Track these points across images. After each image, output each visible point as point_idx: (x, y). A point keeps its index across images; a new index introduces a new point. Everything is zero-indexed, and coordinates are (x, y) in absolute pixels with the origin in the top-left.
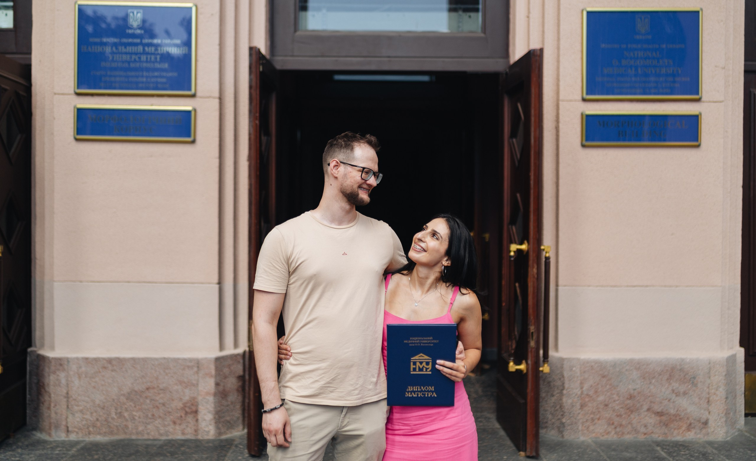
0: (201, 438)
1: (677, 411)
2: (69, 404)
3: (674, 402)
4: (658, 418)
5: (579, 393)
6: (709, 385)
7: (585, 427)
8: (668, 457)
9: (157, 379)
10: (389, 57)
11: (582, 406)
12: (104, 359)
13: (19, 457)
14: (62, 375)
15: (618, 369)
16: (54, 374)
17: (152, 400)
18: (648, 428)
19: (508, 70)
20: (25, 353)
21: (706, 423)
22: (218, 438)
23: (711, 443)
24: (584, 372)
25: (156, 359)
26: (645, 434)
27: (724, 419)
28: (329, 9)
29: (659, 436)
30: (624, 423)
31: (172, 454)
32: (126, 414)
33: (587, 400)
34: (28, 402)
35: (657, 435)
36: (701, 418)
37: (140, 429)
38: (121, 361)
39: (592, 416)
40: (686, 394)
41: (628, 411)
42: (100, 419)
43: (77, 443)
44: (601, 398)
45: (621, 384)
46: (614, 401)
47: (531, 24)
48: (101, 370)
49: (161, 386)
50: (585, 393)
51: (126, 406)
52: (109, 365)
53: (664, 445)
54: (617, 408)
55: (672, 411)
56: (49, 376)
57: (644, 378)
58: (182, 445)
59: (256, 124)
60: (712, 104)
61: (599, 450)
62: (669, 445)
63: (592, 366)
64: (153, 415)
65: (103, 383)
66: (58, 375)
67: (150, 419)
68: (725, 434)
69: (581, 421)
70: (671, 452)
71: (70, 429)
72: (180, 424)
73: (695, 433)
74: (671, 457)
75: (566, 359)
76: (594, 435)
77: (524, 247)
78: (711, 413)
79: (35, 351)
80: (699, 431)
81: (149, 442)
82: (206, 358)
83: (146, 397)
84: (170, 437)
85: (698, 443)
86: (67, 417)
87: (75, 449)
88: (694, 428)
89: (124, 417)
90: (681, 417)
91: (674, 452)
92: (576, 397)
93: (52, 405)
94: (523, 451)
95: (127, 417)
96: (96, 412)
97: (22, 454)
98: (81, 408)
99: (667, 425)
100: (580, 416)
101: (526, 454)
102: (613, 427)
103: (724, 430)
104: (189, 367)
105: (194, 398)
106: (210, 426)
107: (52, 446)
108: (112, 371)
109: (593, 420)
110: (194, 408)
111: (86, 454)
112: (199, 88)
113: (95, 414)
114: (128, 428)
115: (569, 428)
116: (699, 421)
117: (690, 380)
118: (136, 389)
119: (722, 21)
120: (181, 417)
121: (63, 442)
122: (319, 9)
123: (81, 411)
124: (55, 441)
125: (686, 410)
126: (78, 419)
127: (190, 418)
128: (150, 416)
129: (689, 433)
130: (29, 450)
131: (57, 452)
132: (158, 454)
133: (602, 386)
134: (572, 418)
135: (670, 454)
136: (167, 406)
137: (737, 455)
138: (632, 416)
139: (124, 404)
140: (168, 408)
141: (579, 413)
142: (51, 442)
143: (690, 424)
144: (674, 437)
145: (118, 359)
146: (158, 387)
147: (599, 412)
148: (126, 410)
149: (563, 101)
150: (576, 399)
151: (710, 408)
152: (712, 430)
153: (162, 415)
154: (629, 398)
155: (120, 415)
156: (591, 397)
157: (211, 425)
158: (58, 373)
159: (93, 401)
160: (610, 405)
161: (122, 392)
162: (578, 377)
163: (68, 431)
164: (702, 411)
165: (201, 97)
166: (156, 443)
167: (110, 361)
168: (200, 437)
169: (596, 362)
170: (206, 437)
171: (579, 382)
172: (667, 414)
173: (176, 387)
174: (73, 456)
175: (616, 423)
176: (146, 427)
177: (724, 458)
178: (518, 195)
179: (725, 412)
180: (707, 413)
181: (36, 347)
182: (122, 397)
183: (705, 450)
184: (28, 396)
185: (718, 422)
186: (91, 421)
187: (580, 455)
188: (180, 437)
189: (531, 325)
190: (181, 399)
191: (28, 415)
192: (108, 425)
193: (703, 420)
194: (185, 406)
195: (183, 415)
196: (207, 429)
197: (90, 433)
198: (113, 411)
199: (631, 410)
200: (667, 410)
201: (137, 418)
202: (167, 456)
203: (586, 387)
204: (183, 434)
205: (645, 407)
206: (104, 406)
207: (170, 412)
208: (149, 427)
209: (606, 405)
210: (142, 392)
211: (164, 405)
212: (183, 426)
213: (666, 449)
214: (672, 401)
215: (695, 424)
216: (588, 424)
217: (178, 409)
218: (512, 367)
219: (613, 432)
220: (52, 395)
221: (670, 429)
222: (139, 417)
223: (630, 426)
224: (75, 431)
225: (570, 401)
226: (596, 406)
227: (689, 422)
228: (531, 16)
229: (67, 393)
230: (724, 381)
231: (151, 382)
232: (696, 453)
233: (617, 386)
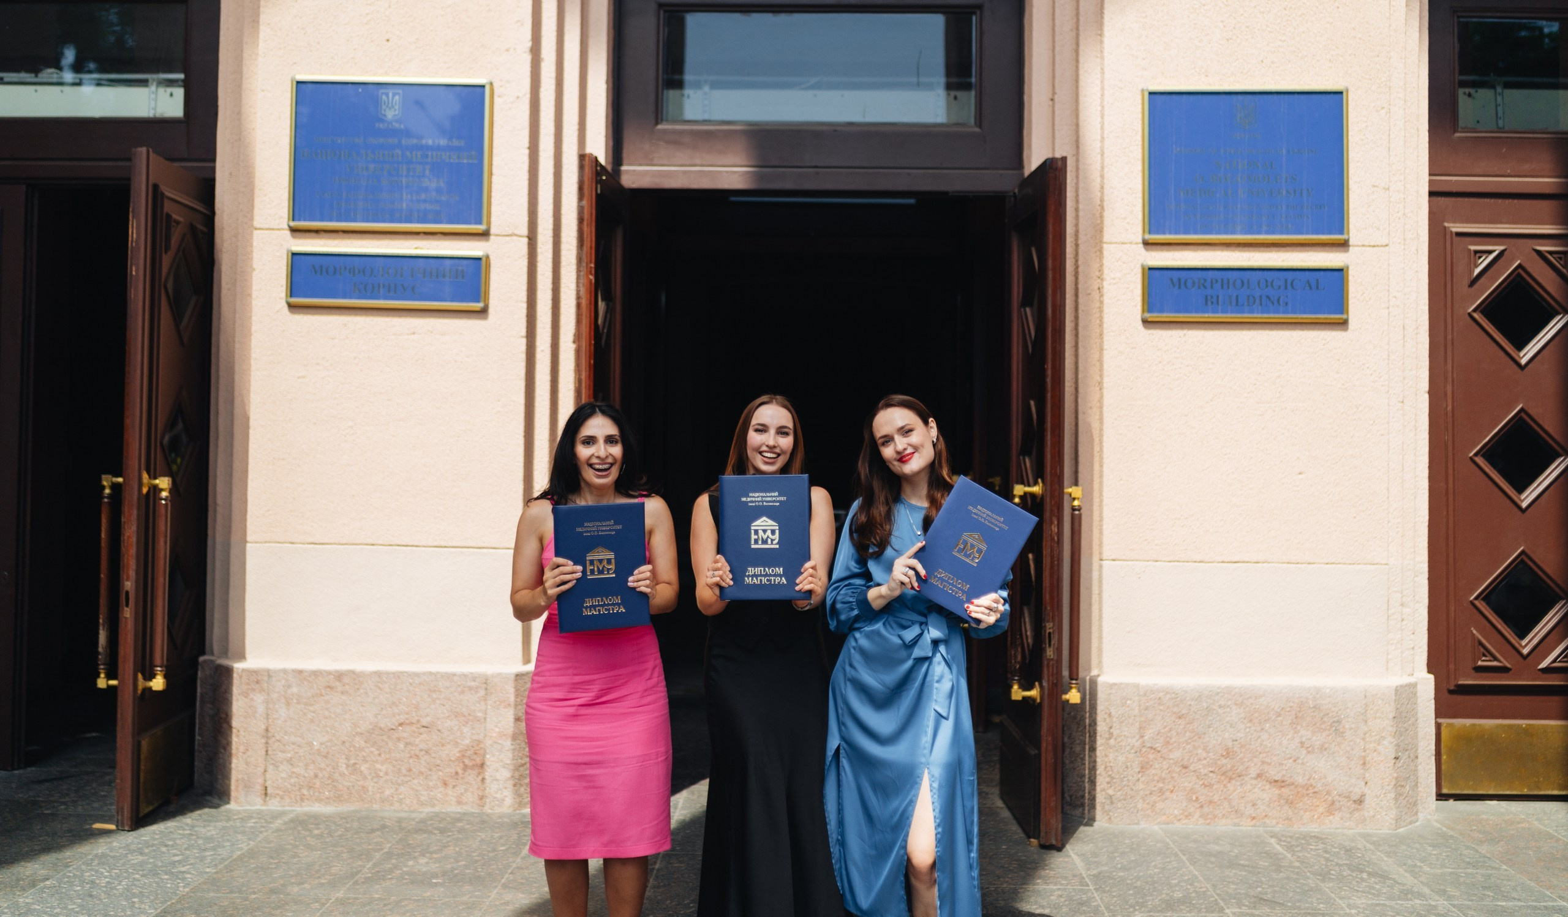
0: (490, 811)
1: (1309, 779)
2: (270, 749)
3: (1303, 764)
4: (1277, 792)
5: (1138, 744)
6: (1365, 734)
7: (1148, 804)
8: (1285, 852)
9: (417, 707)
10: (816, 167)
11: (1143, 768)
12: (329, 673)
13: (190, 830)
14: (259, 699)
15: (1205, 705)
16: (246, 697)
17: (407, 744)
18: (1259, 808)
19: (1016, 190)
20: (194, 665)
21: (1360, 801)
22: (518, 812)
23: (1366, 837)
24: (1147, 709)
25: (417, 675)
26: (1254, 818)
27: (1393, 795)
28: (715, 85)
29: (1277, 823)
30: (1216, 798)
31: (443, 831)
32: (364, 767)
33: (1151, 756)
34: (196, 747)
35: (1274, 821)
36: (1351, 792)
37: (387, 793)
38: (355, 677)
39: (1161, 785)
40: (1326, 749)
41: (1223, 778)
42: (320, 775)
43: (282, 814)
44: (1176, 755)
45: (1211, 729)
46: (1200, 760)
47: (1057, 113)
48: (323, 691)
49: (424, 722)
50: (1148, 745)
51: (364, 754)
52: (338, 684)
53: (1283, 836)
54: (1203, 771)
55: (1300, 780)
56: (237, 700)
57: (1251, 721)
58: (459, 820)
59: (591, 280)
60: (1368, 248)
61: (1168, 840)
62: (1291, 837)
63: (1160, 698)
64: (410, 770)
65: (327, 713)
66: (252, 699)
67: (405, 776)
68: (1394, 822)
69: (1141, 793)
70: (1292, 846)
71: (269, 791)
72: (454, 787)
73: (1342, 819)
74: (1289, 853)
75: (1115, 684)
76: (1164, 818)
77: (1036, 489)
78: (1369, 784)
79: (212, 661)
80: (1348, 816)
81: (403, 815)
82: (500, 674)
83: (399, 739)
84: (436, 809)
85: (1343, 835)
86: (265, 771)
87: (279, 821)
88: (1340, 809)
89: (361, 772)
90: (1316, 790)
91: (1298, 846)
92: (1133, 751)
93: (242, 749)
94: (1034, 838)
95: (366, 772)
96: (314, 762)
97: (193, 827)
98: (289, 755)
99: (1292, 803)
100: (1141, 786)
101: (1039, 841)
102: (1197, 805)
103: (1393, 814)
104: (470, 688)
105: (479, 742)
106: (504, 790)
107: (240, 816)
108: (343, 693)
109: (1161, 791)
110: (478, 761)
111: (300, 829)
112: (493, 219)
113: (311, 767)
114: (368, 791)
115: (1120, 805)
116: (1348, 797)
117: (1331, 726)
118: (382, 725)
119: (1383, 108)
120: (457, 773)
121: (259, 812)
122: (698, 85)
123: (289, 761)
124: (245, 811)
125: (1325, 778)
126: (284, 775)
127: (471, 777)
128: (404, 771)
129: (1331, 817)
130: (205, 821)
131: (252, 824)
132: (418, 831)
133: (1178, 733)
134: (1126, 788)
135: (1290, 848)
136: (433, 755)
137: (1406, 853)
138: (1231, 787)
139: (361, 749)
140: (434, 758)
141: (1139, 780)
142: (239, 812)
143: (1333, 803)
144: (1304, 824)
145: (353, 672)
146: (418, 721)
147: (1172, 778)
148: (365, 760)
149: (1110, 243)
150: (1131, 756)
151: (1367, 775)
152: (1372, 813)
153: (423, 770)
154: (1225, 754)
155: (354, 768)
156: (1159, 752)
157: (506, 788)
158: (251, 696)
159: (310, 744)
160: (1193, 765)
161: (359, 730)
162: (1135, 716)
163: (266, 794)
164: (1353, 781)
165: (497, 235)
166: (414, 815)
167: (339, 676)
168: (487, 809)
169: (1167, 691)
170: (498, 810)
171: (1137, 724)
172: (1293, 784)
173: (448, 723)
174: (278, 830)
175: (1202, 799)
176: (397, 790)
177: (1382, 855)
178: (1032, 403)
179: (1394, 782)
180: (1363, 784)
181: (212, 654)
182: (357, 739)
183: (1353, 845)
184: (198, 738)
185: (1381, 801)
186: (305, 777)
187: (1134, 846)
188: (453, 808)
189: (1048, 622)
190: (456, 744)
191: (196, 769)
192: (335, 786)
193: (1356, 797)
194: (463, 756)
195: (460, 772)
196: (498, 796)
197: (302, 800)
198: (342, 762)
199: (1230, 775)
200: (1291, 777)
201: (381, 774)
202: (435, 834)
203: (1149, 734)
204: (459, 803)
205: (1253, 772)
206: (327, 753)
207: (438, 766)
208: (402, 789)
209: (1185, 767)
210: (393, 729)
211: (427, 752)
212: (461, 789)
213: (1284, 841)
214: (1300, 761)
215: (1341, 803)
216: (1154, 798)
217: (451, 760)
218: (1017, 693)
219: (1198, 814)
220: (242, 733)
221: (1296, 811)
222: (386, 773)
223: (1226, 804)
224: (278, 794)
225: (1122, 759)
226: (1168, 769)
227: (1330, 798)
228: (1056, 97)
229: (267, 730)
230: (1390, 729)
231: (408, 714)
232: (1335, 848)
233: (1204, 734)
